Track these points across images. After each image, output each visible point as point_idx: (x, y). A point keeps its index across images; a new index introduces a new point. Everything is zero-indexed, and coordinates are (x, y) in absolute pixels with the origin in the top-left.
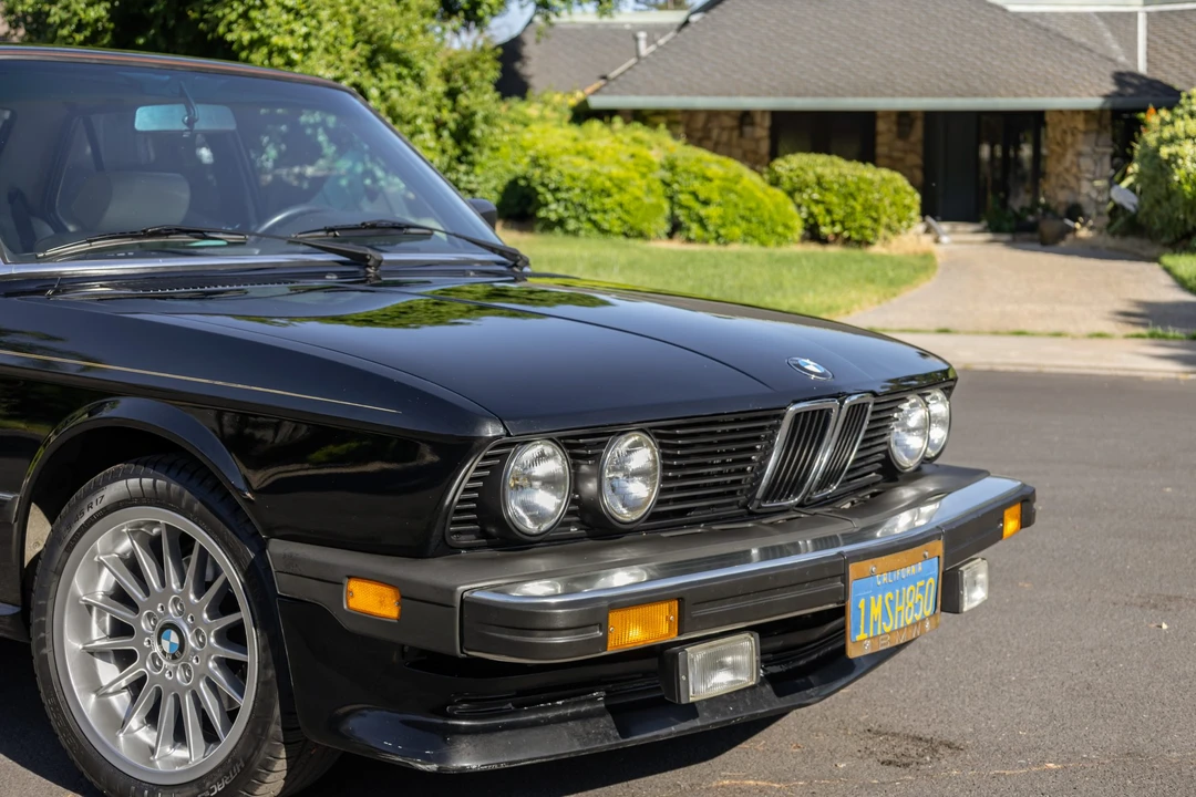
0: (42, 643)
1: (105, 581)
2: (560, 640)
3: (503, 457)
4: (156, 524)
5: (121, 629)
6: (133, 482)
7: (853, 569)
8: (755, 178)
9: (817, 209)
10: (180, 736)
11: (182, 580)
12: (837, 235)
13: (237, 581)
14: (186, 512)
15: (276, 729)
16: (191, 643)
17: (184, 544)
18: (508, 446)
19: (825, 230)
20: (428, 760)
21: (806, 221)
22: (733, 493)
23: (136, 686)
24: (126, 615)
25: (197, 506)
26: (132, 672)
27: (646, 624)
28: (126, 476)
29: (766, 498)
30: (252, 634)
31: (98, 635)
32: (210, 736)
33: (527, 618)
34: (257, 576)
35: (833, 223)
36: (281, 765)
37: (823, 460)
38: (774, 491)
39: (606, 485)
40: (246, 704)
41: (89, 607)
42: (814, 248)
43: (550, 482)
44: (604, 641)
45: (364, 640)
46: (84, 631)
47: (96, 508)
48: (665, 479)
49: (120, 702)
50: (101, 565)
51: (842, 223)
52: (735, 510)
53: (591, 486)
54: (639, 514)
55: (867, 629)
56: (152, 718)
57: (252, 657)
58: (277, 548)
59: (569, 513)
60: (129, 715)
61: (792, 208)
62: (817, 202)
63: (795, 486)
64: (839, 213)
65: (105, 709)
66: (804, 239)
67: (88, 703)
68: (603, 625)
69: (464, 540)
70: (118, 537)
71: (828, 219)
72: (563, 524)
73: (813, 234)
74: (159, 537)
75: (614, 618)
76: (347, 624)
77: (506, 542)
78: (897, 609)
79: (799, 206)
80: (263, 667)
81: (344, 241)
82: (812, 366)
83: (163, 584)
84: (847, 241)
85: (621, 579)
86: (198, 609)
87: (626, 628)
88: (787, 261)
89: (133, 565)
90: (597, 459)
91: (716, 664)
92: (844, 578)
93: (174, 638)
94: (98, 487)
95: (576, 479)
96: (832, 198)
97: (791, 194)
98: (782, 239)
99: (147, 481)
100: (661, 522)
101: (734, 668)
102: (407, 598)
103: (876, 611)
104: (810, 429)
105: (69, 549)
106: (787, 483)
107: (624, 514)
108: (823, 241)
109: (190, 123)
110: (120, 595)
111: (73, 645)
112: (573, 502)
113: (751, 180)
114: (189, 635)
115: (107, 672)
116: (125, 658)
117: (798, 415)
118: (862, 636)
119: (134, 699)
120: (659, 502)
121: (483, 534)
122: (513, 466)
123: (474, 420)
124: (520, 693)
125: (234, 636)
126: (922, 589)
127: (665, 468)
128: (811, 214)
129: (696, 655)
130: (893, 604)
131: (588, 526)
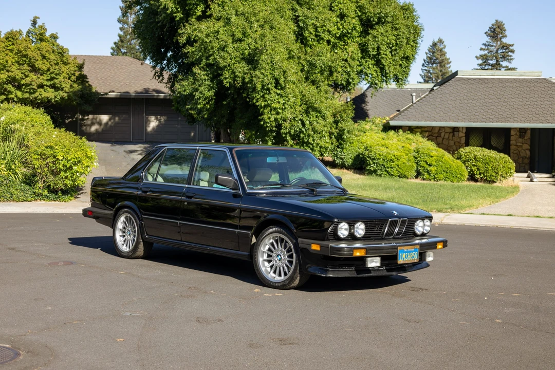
0: (256, 258)
1: (267, 247)
2: (345, 253)
3: (338, 225)
4: (277, 237)
5: (269, 256)
6: (274, 229)
7: (399, 248)
8: (450, 156)
9: (473, 168)
10: (280, 275)
11: (281, 246)
12: (481, 178)
13: (292, 246)
14: (283, 234)
15: (298, 271)
16: (283, 258)
17: (282, 240)
18: (339, 223)
19: (477, 176)
20: (324, 274)
21: (469, 172)
22: (379, 235)
23: (271, 267)
24: (270, 253)
25: (286, 233)
26: (271, 264)
27: (360, 252)
28: (273, 228)
29: (385, 236)
30: (294, 255)
31: (265, 257)
32: (285, 274)
33: (341, 249)
34: (296, 245)
35: (480, 174)
36: (298, 278)
37: (397, 230)
38: (387, 235)
39: (355, 231)
40: (292, 268)
41: (264, 252)
42: (472, 183)
43: (346, 229)
44: (353, 254)
45: (314, 254)
46: (263, 257)
47: (267, 234)
48: (366, 231)
49: (269, 269)
50: (266, 244)
51: (484, 174)
52: (380, 238)
53: (353, 231)
54: (361, 236)
56: (275, 272)
57: (294, 260)
58: (300, 240)
59: (349, 235)
60: (270, 272)
61: (464, 168)
62: (475, 166)
63: (392, 234)
64: (482, 170)
65: (266, 270)
66: (468, 180)
67: (263, 269)
68: (353, 251)
69: (331, 238)
70: (270, 239)
71: (478, 172)
72: (347, 237)
73: (472, 178)
74: (277, 240)
75: (355, 251)
76: (311, 251)
77: (339, 239)
78: (409, 256)
79: (467, 167)
80: (296, 263)
81: (310, 186)
82: (395, 212)
83: (278, 247)
84: (486, 181)
85: (358, 245)
86: (284, 252)
87: (356, 252)
88: (459, 188)
89: (272, 244)
90: (354, 226)
91: (372, 261)
92: (397, 249)
93: (280, 257)
94: (267, 230)
95: (350, 230)
96: (479, 164)
97: (464, 162)
98: (459, 180)
99: (276, 229)
100: (364, 239)
101: (376, 262)
102: (321, 247)
103: (404, 256)
104: (394, 224)
105: (261, 241)
106: (390, 233)
107: (359, 236)
108: (476, 181)
109: (278, 161)
110: (270, 250)
111: (261, 260)
112: (349, 233)
113: (448, 156)
114: (282, 256)
115: (266, 264)
116: (269, 261)
117: (391, 221)
118: (401, 260)
119: (271, 269)
120: (365, 235)
121: (334, 237)
122: (339, 226)
123: (333, 218)
124: (340, 265)
125: (291, 256)
126: (414, 254)
127: (366, 229)
128: (472, 170)
129: (369, 259)
130: (407, 255)
131: (352, 237)
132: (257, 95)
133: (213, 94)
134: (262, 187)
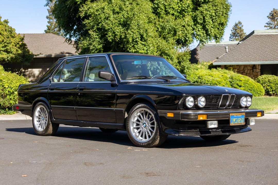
0: (128, 127)
1: (136, 119)
2: (192, 117)
3: (186, 98)
4: (142, 111)
5: (138, 125)
6: (140, 105)
7: (231, 114)
8: (253, 80)
9: (268, 88)
10: (146, 138)
11: (146, 118)
12: (273, 93)
13: (153, 116)
14: (147, 108)
15: (158, 134)
16: (147, 125)
17: (146, 113)
19: (271, 93)
20: (177, 134)
21: (266, 90)
22: (216, 106)
23: (139, 132)
24: (138, 123)
25: (149, 107)
26: (139, 130)
27: (202, 117)
28: (139, 104)
29: (220, 107)
30: (155, 123)
31: (135, 126)
32: (149, 137)
33: (188, 115)
34: (156, 115)
35: (273, 91)
36: (159, 138)
37: (228, 103)
38: (221, 106)
39: (198, 103)
40: (154, 132)
41: (134, 122)
42: (268, 97)
43: (192, 102)
44: (197, 118)
45: (170, 120)
46: (133, 126)
47: (135, 109)
48: (206, 103)
49: (138, 134)
50: (135, 117)
51: (275, 91)
52: (216, 108)
53: (197, 103)
54: (202, 107)
55: (233, 122)
56: (142, 136)
57: (155, 126)
58: (159, 111)
59: (194, 106)
60: (139, 136)
61: (262, 87)
62: (269, 86)
63: (224, 106)
64: (274, 88)
65: (136, 135)
66: (265, 95)
67: (134, 134)
68: (197, 116)
69: (181, 108)
70: (138, 113)
71: (271, 90)
72: (192, 107)
73: (267, 93)
74: (143, 113)
75: (199, 116)
76: (167, 118)
77: (187, 109)
78: (238, 121)
79: (264, 87)
80: (157, 128)
81: (165, 78)
82: (226, 90)
83: (143, 118)
84: (277, 95)
85: (201, 112)
86: (148, 121)
87: (200, 117)
88: (259, 99)
89: (139, 116)
90: (197, 99)
91: (212, 124)
92: (229, 115)
93: (145, 125)
94: (136, 106)
95: (195, 102)
96: (272, 85)
97: (262, 84)
98: (259, 95)
99: (142, 105)
100: (205, 108)
101: (215, 124)
102: (174, 114)
103: (234, 120)
104: (226, 98)
105: (132, 114)
106: (223, 105)
107: (201, 106)
108: (270, 95)
109: (142, 63)
110: (138, 120)
111: (132, 128)
112: (194, 105)
113: (251, 80)
114: (147, 124)
115: (136, 130)
116: (138, 129)
117: (224, 96)
118: (232, 123)
119: (139, 134)
120: (205, 106)
121: (183, 108)
122: (187, 99)
123: (182, 93)
124: (188, 127)
125: (153, 124)
126: (242, 119)
127: (206, 101)
128: (267, 89)
129: (209, 122)
130: (237, 120)
131: (196, 107)
132: (129, 45)
133: (102, 47)
134: (131, 78)
